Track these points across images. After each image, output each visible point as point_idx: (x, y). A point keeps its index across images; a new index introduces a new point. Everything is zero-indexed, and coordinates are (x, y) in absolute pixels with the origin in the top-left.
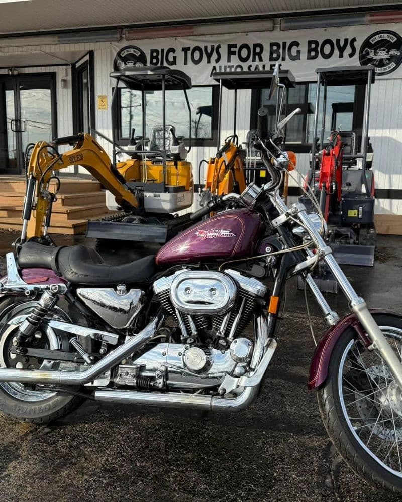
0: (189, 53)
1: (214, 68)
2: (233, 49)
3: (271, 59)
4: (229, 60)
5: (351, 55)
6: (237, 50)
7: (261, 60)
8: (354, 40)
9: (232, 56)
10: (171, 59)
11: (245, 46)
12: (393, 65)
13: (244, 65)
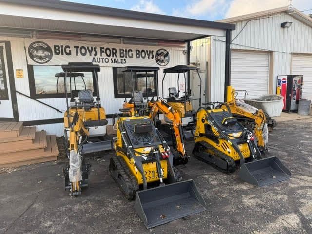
0: (79, 50)
1: (94, 58)
2: (103, 50)
3: (121, 56)
4: (101, 55)
5: (152, 58)
6: (105, 50)
7: (116, 57)
8: (152, 51)
9: (103, 53)
10: (68, 51)
11: (108, 49)
12: (167, 62)
13: (110, 58)
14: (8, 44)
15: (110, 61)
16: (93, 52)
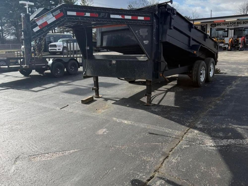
0: (224, 24)
3: (237, 24)
7: (235, 24)
10: (220, 25)
13: (233, 25)
14: (207, 25)
15: (233, 26)
16: (228, 24)
